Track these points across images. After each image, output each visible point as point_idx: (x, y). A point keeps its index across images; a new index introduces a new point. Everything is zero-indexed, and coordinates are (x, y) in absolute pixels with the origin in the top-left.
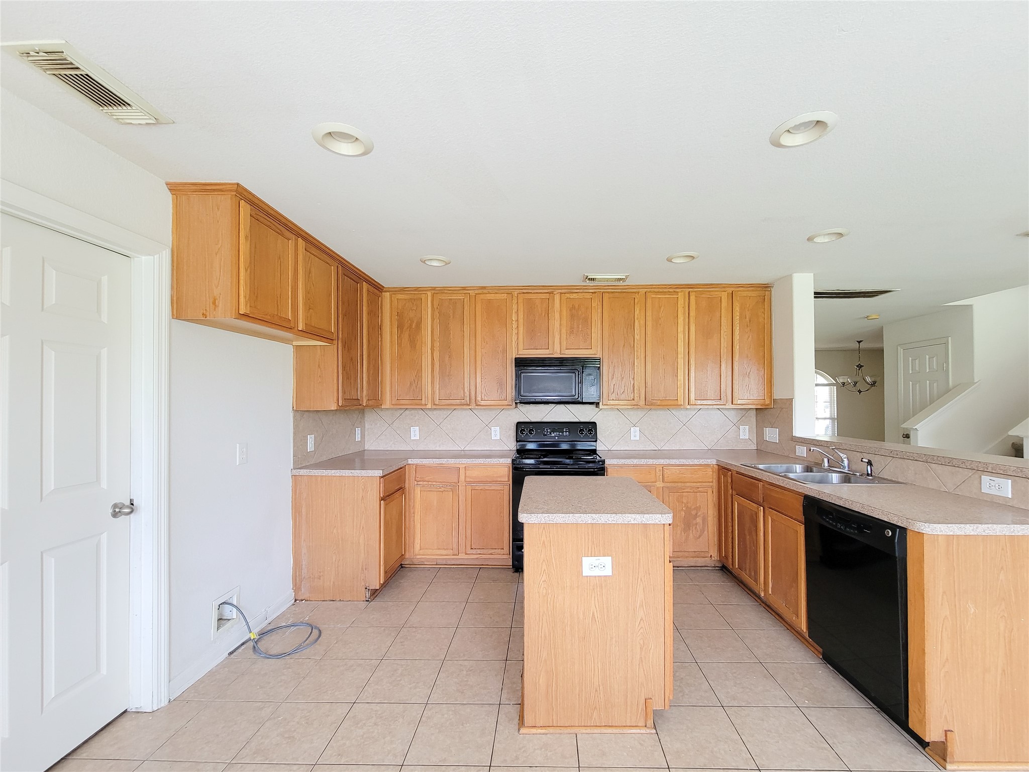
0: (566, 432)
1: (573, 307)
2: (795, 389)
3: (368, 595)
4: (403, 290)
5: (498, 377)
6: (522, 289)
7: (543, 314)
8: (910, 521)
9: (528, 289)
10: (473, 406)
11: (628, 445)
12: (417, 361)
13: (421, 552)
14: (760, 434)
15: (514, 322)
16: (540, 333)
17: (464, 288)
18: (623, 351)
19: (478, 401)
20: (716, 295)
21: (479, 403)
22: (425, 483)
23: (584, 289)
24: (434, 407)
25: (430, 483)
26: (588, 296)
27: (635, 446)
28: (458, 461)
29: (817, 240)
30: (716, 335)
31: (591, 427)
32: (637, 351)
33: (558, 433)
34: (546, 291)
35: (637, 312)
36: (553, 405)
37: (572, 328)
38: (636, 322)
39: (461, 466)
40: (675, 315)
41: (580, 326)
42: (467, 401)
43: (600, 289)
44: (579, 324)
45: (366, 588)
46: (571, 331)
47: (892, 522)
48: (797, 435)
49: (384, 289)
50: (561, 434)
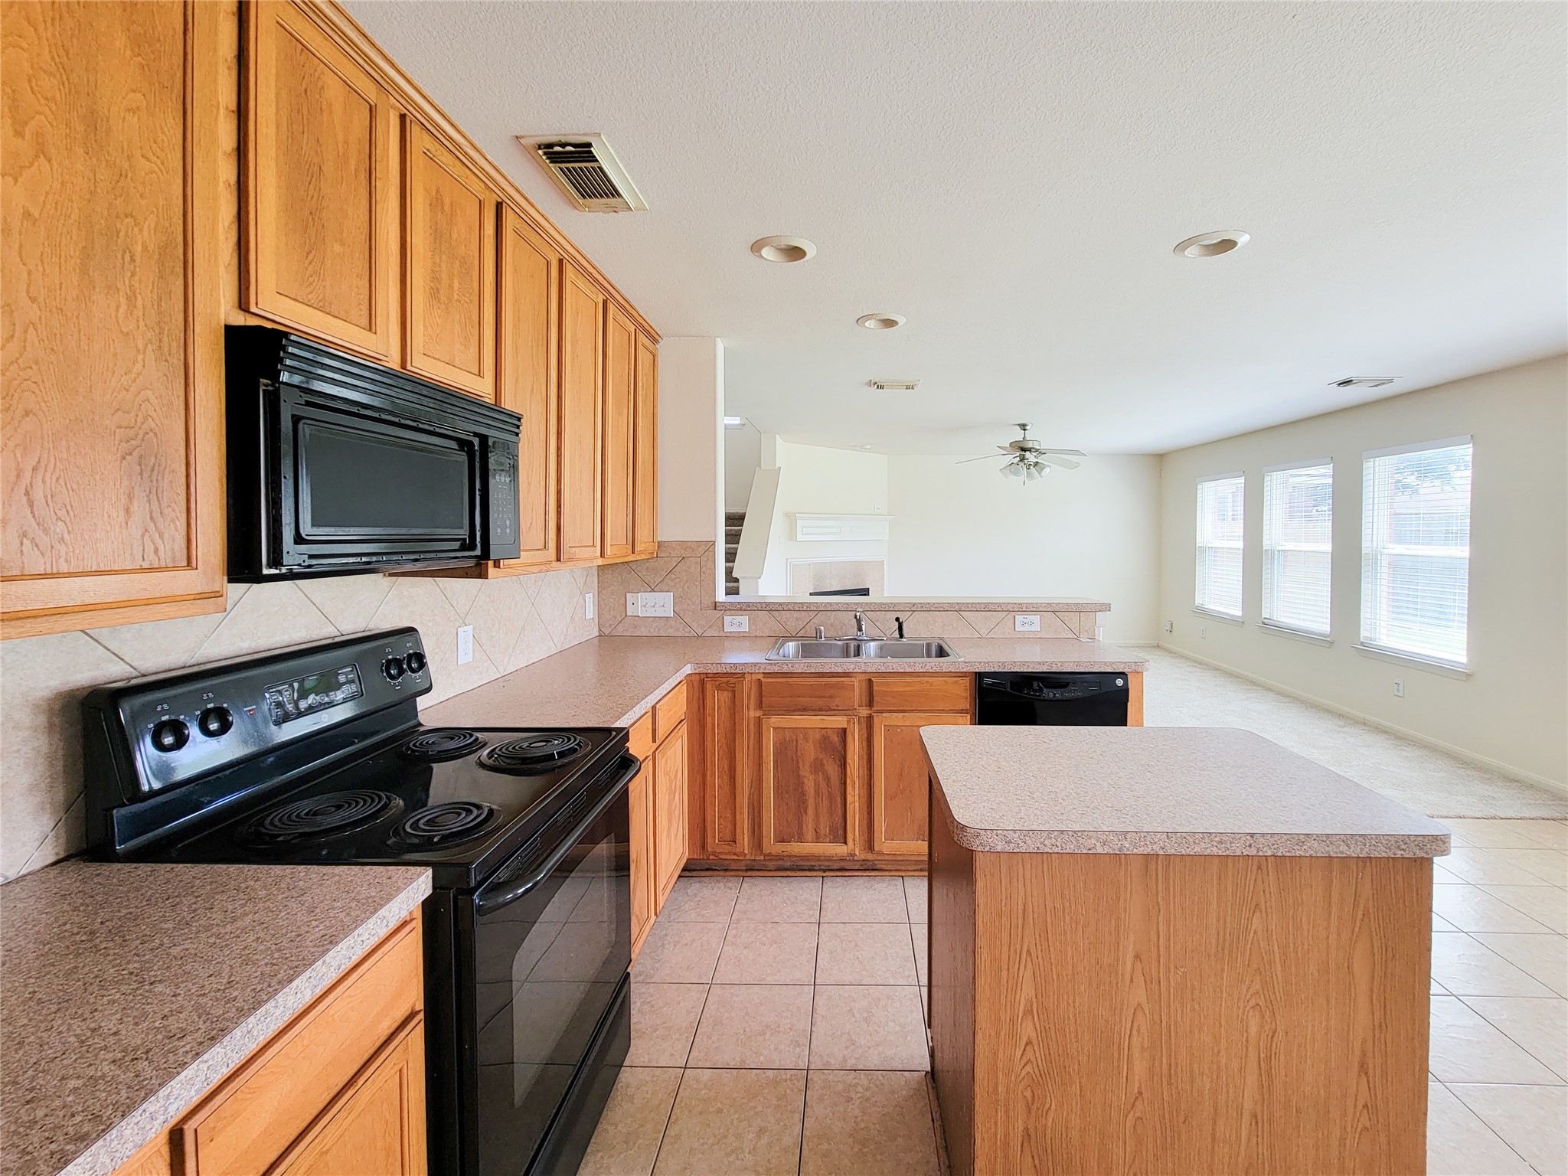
0: (347, 683)
1: (440, 200)
2: (717, 525)
11: (452, 683)
16: (341, 243)
18: (530, 405)
20: (626, 325)
23: (465, 154)
26: (475, 187)
27: (465, 681)
30: (625, 410)
31: (411, 646)
35: (554, 305)
37: (436, 278)
38: (552, 331)
40: (593, 344)
41: (456, 283)
43: (497, 185)
44: (453, 274)
46: (435, 292)
47: (1118, 671)
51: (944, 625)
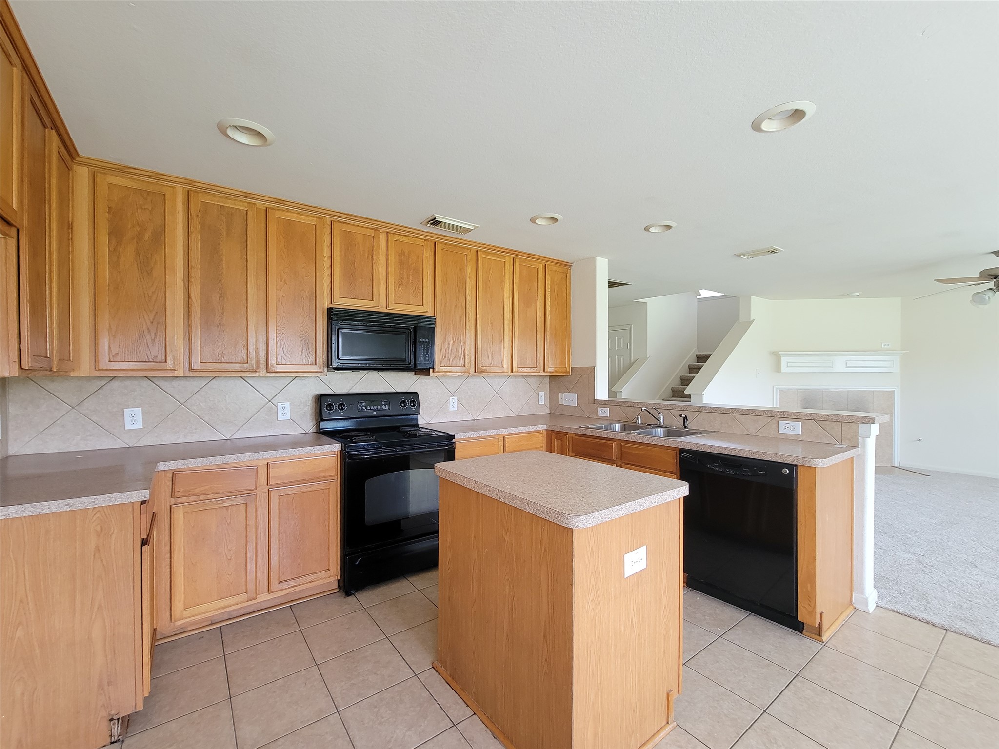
0: (385, 405)
1: (403, 253)
2: (596, 358)
3: (116, 730)
4: (123, 170)
5: (301, 333)
6: (338, 216)
7: (366, 255)
8: (807, 459)
9: (346, 218)
10: (263, 372)
11: (446, 417)
12: (154, 298)
13: (187, 613)
14: (553, 398)
15: (325, 259)
16: (362, 279)
17: (248, 195)
18: (455, 312)
19: (272, 366)
20: (535, 265)
21: (273, 369)
22: (192, 499)
23: (415, 233)
24: (191, 374)
25: (202, 497)
26: (420, 242)
27: (453, 418)
28: (256, 455)
29: (652, 230)
30: (533, 304)
31: (413, 398)
32: (469, 314)
33: (375, 407)
34: (370, 226)
35: (469, 270)
36: (364, 372)
37: (401, 278)
38: (468, 281)
39: (260, 463)
40: (502, 280)
41: (411, 277)
42: (252, 366)
43: (433, 237)
44: (409, 275)
45: (111, 720)
46: (400, 282)
47: (786, 462)
48: (598, 399)
49: (78, 159)
50: (379, 407)
51: (722, 423)
